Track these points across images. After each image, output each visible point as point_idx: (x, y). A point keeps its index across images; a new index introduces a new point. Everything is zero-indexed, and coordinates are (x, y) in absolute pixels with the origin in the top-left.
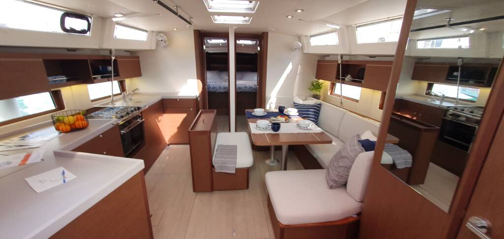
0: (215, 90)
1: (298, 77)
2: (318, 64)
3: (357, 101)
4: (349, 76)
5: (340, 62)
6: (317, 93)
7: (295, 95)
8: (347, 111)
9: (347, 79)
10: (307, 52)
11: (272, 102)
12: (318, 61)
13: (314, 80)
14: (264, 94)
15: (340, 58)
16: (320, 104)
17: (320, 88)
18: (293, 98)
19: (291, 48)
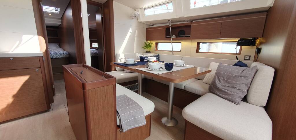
1: (136, 38)
2: (146, 31)
3: (180, 51)
4: (174, 35)
5: (170, 26)
6: (149, 50)
7: (135, 52)
8: (182, 56)
9: (173, 37)
10: (141, 21)
11: (122, 57)
12: (147, 29)
13: (146, 41)
14: (113, 51)
15: (170, 23)
16: (159, 55)
17: (151, 46)
18: (135, 54)
19: (131, 17)
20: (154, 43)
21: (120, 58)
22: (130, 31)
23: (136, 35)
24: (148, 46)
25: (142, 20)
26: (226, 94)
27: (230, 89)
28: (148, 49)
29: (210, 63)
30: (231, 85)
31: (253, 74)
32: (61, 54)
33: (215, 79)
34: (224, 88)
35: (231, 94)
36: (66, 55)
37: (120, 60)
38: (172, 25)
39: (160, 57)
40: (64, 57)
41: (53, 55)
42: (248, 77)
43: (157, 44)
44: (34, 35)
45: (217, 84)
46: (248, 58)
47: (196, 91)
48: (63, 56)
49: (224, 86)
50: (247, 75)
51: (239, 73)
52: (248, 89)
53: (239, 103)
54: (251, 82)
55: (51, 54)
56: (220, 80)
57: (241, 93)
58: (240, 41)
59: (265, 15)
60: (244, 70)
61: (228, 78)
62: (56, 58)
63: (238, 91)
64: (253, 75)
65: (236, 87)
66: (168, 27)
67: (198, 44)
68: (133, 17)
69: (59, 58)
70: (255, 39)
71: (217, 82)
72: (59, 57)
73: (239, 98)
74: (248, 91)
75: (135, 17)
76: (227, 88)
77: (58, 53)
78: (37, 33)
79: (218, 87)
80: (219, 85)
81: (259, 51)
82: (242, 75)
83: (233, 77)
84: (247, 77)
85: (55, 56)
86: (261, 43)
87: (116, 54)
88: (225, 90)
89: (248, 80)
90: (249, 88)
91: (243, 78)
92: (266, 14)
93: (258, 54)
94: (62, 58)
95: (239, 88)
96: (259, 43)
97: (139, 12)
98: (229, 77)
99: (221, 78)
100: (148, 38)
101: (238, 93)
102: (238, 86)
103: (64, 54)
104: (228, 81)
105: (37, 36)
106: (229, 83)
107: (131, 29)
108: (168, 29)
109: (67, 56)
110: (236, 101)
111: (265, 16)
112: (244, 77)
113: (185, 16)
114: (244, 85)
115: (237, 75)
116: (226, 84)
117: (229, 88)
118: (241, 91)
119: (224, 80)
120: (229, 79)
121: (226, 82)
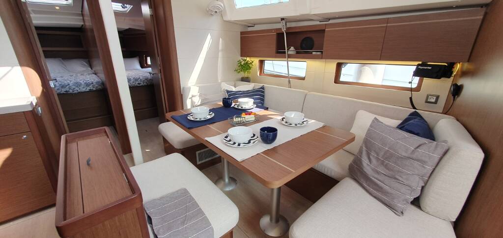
0: (67, 89)
1: (220, 54)
2: (241, 37)
3: (303, 79)
4: (292, 48)
5: (284, 30)
6: (246, 75)
7: (220, 81)
8: (306, 91)
9: (290, 53)
10: (229, 19)
11: (194, 94)
12: (242, 33)
13: (240, 58)
14: (178, 83)
15: (284, 24)
16: (263, 88)
17: (250, 68)
18: (220, 84)
19: (208, 11)
20: (256, 61)
21: (190, 96)
22: (209, 40)
23: (220, 48)
24: (246, 67)
25: (230, 17)
26: (379, 189)
27: (387, 180)
28: (245, 73)
29: (357, 112)
30: (391, 173)
31: (437, 157)
32: (87, 85)
33: (362, 153)
34: (376, 176)
35: (388, 193)
36: (97, 85)
37: (191, 98)
38: (288, 29)
39: (266, 92)
40: (94, 89)
41: (74, 87)
42: (427, 162)
43: (262, 63)
44: (13, 67)
45: (363, 166)
46: (433, 100)
47: (326, 170)
48: (92, 88)
49: (378, 173)
50: (423, 158)
51: (410, 152)
52: (423, 185)
53: (402, 213)
54: (431, 172)
55: (69, 85)
56: (371, 157)
57: (410, 192)
58: (420, 67)
59: (480, 16)
60: (420, 146)
61: (385, 156)
62: (79, 92)
63: (404, 189)
64: (436, 160)
65: (400, 178)
66: (280, 32)
67: (339, 66)
68: (212, 13)
69: (85, 92)
70: (452, 65)
71: (365, 161)
72: (84, 90)
73: (405, 202)
74: (423, 188)
75: (216, 12)
76: (381, 178)
77: (83, 83)
78: (17, 62)
79: (365, 172)
80: (368, 167)
81: (457, 90)
82: (414, 156)
83: (397, 158)
84: (424, 162)
85: (77, 89)
86: (464, 74)
87: (183, 88)
88: (379, 182)
89: (425, 168)
90: (426, 183)
91: (416, 164)
92: (483, 13)
93: (454, 98)
94: (90, 91)
95: (406, 182)
96: (459, 73)
97: (223, 3)
98: (389, 156)
99: (373, 153)
100: (244, 52)
101: (402, 192)
102: (404, 177)
103: (94, 83)
104: (385, 164)
105: (19, 68)
106: (387, 167)
107: (209, 37)
108: (280, 36)
109: (100, 87)
110: (397, 208)
111: (482, 17)
112: (418, 160)
113: (313, 13)
114: (417, 178)
115: (404, 154)
116: (381, 169)
117: (387, 178)
118: (409, 188)
119: (378, 159)
120: (388, 159)
121: (382, 163)
